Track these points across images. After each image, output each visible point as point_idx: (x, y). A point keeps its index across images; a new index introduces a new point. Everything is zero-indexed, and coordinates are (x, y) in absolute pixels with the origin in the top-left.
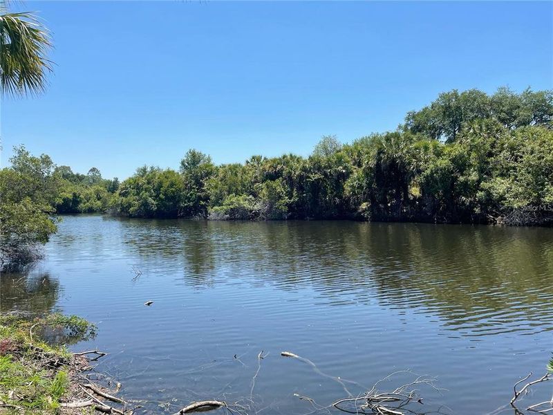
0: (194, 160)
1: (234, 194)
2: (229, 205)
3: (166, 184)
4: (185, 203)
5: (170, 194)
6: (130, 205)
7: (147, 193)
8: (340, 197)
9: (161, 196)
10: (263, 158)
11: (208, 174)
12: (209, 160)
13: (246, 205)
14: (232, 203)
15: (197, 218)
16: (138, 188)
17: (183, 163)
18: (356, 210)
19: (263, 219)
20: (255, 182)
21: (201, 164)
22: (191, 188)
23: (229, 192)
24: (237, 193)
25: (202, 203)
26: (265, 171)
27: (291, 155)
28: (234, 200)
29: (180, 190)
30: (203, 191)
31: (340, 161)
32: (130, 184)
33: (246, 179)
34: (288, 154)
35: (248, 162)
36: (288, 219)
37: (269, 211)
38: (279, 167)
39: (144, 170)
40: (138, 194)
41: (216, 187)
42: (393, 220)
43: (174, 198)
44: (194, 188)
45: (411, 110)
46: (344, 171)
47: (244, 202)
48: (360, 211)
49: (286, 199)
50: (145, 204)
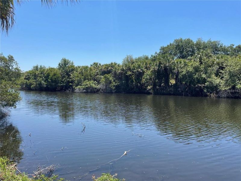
0: (65, 63)
1: (87, 80)
2: (85, 85)
3: (51, 74)
4: (61, 84)
5: (54, 79)
6: (31, 84)
7: (41, 79)
8: (140, 83)
9: (49, 80)
10: (99, 64)
11: (73, 70)
12: (72, 63)
13: (94, 86)
14: (87, 85)
15: (68, 91)
16: (35, 76)
17: (59, 64)
18: (146, 89)
19: (102, 92)
20: (97, 75)
21: (69, 65)
22: (64, 77)
23: (85, 79)
24: (89, 80)
25: (70, 84)
26: (102, 70)
27: (115, 63)
28: (88, 83)
29: (58, 77)
30: (71, 78)
31: (139, 66)
32: (30, 73)
33: (92, 73)
34: (113, 62)
35: (91, 65)
36: (115, 93)
37: (106, 89)
38: (110, 68)
39: (37, 67)
40: (35, 79)
41: (78, 77)
42: (164, 94)
43: (55, 81)
44: (66, 77)
45: (162, 46)
46: (141, 71)
47: (93, 84)
48: (148, 90)
49: (114, 84)
50: (40, 84)
